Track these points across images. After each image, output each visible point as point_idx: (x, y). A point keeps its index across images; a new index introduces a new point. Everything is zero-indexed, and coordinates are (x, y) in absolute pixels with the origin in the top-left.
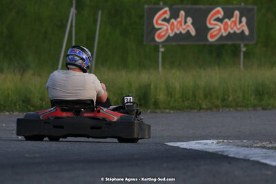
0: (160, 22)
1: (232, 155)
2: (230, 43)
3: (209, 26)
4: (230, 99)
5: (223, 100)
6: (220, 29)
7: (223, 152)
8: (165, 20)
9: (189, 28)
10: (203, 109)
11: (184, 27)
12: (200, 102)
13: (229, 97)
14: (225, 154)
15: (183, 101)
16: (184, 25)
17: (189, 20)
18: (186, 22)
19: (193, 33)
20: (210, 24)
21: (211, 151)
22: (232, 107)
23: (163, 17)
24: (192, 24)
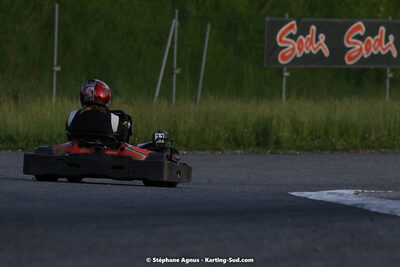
0: (284, 38)
1: (374, 210)
2: (373, 67)
3: (348, 45)
4: (373, 138)
5: (364, 139)
6: (361, 49)
7: (364, 205)
8: (291, 36)
9: (321, 47)
10: (337, 150)
11: (315, 46)
12: (334, 140)
13: (371, 135)
14: (366, 207)
15: (312, 140)
16: (316, 44)
17: (322, 37)
18: (317, 40)
19: (327, 53)
20: (348, 42)
21: (347, 203)
22: (374, 148)
23: (289, 33)
24: (325, 42)
